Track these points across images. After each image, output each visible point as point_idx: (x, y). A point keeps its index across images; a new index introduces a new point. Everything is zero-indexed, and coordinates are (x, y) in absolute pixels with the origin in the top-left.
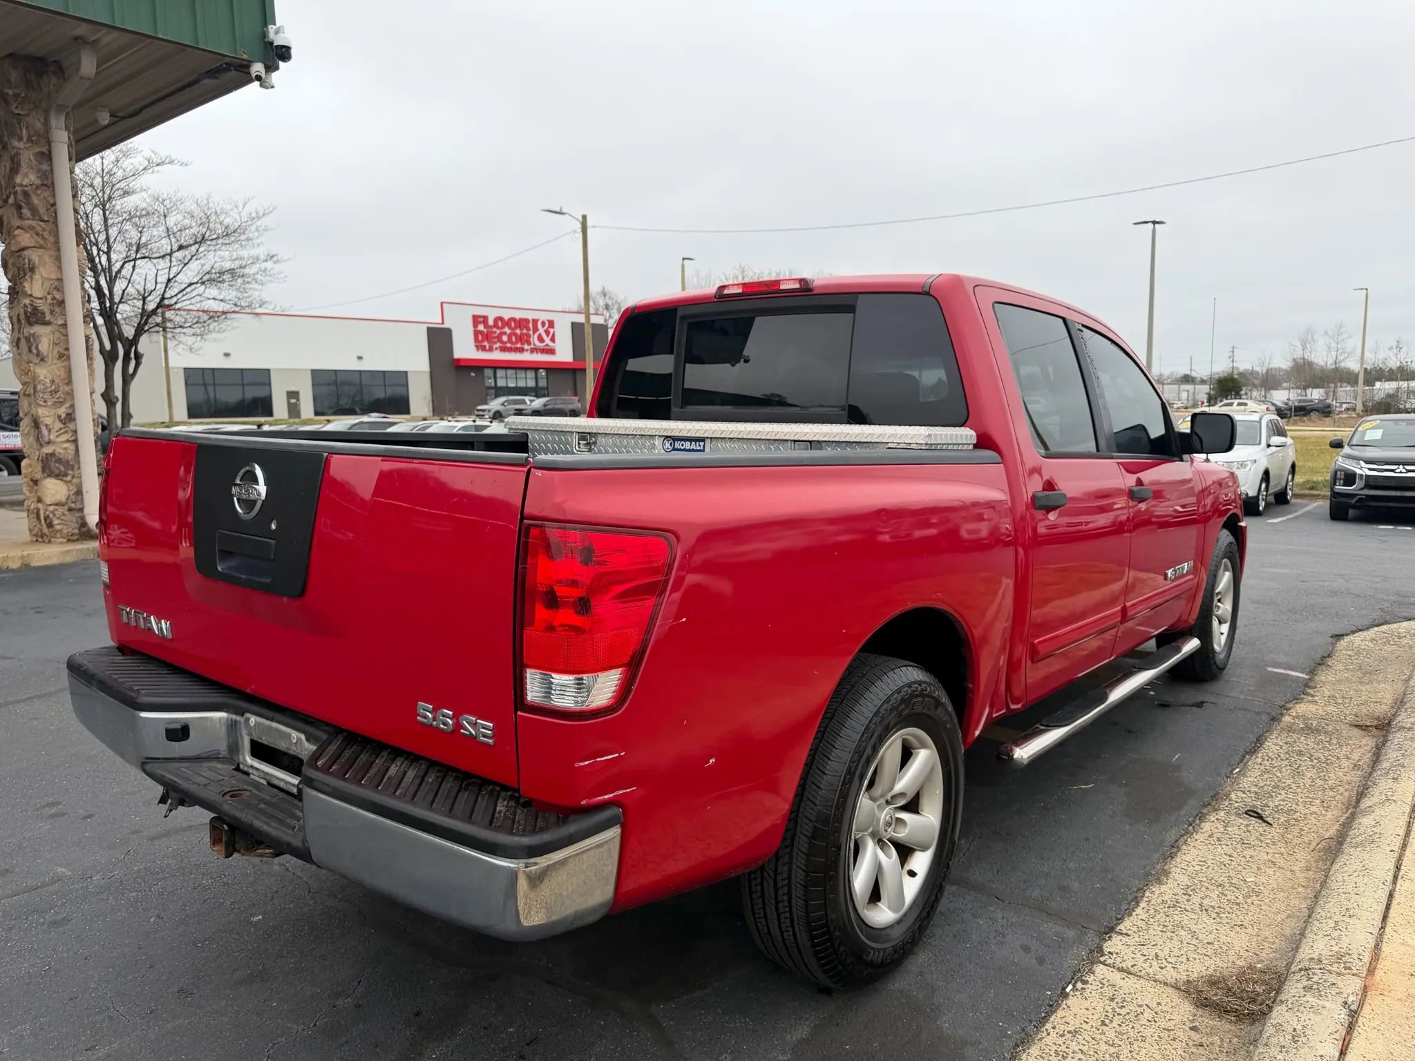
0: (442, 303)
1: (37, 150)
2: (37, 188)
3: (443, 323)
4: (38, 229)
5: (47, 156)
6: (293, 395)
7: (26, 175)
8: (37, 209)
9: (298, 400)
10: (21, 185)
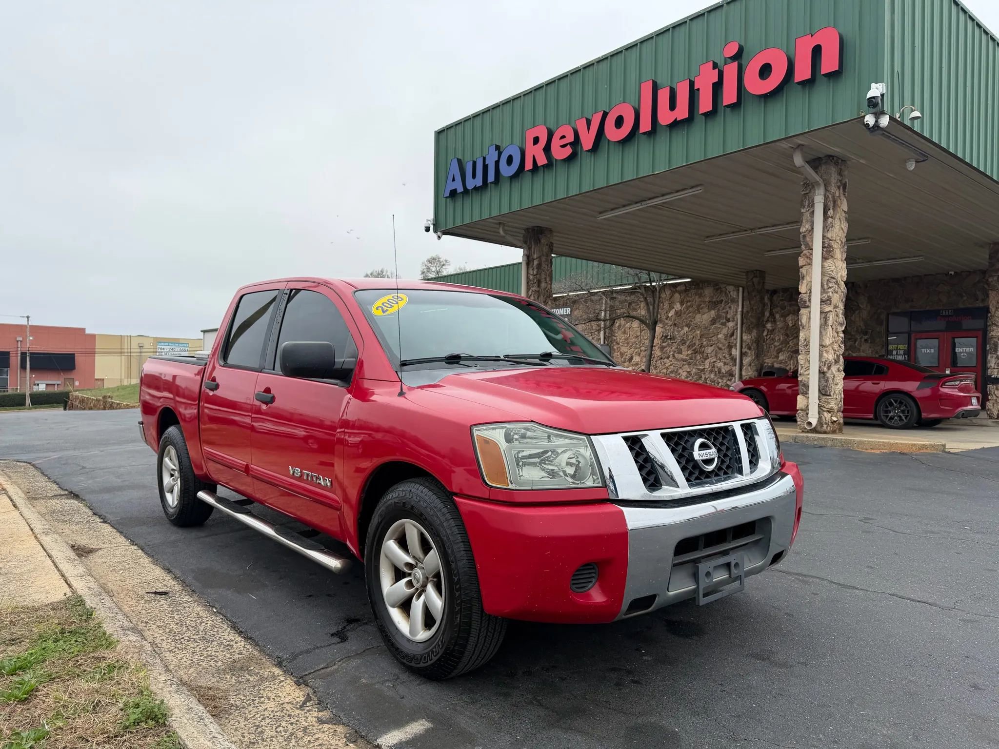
5: (813, 213)
7: (804, 227)
8: (808, 244)
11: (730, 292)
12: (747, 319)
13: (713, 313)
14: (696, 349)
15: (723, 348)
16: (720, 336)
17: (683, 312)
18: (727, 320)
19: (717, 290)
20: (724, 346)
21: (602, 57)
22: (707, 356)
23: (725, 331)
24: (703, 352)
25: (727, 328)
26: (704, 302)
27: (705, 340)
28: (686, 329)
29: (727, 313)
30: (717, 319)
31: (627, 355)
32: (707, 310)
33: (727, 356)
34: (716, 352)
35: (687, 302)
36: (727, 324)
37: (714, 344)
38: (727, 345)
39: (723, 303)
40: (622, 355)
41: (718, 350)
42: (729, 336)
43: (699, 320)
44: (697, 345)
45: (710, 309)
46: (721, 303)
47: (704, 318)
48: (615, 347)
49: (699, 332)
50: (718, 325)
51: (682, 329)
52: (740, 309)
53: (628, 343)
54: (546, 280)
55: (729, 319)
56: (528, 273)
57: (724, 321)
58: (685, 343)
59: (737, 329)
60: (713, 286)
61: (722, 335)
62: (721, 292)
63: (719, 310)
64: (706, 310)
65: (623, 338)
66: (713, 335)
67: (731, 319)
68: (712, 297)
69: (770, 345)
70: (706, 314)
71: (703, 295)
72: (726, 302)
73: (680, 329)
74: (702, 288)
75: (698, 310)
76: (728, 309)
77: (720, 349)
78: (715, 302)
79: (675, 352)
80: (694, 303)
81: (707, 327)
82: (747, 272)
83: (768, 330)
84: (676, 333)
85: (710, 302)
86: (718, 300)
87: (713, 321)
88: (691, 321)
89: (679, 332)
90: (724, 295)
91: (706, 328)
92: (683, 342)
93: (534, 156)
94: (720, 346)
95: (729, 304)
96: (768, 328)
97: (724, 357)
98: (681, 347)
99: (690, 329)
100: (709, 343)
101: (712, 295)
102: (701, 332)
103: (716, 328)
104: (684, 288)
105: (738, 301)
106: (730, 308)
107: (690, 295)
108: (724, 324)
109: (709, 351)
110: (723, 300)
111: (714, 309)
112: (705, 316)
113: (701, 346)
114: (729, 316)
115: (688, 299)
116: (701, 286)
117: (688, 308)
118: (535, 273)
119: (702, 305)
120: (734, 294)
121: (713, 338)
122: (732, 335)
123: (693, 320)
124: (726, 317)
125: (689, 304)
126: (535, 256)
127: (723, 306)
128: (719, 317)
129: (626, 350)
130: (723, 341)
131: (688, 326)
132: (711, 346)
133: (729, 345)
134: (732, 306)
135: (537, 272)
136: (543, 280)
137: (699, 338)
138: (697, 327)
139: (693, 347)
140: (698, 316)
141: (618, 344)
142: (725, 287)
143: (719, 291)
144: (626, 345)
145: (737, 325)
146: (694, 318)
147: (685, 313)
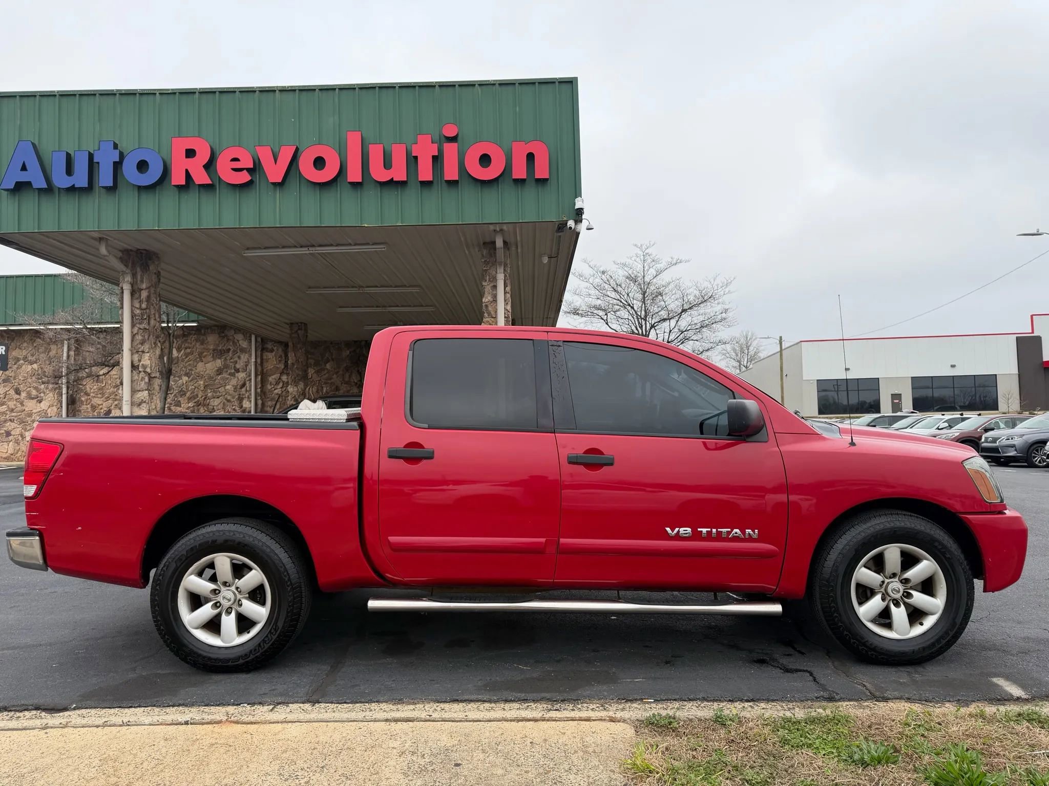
0: (1032, 316)
1: (492, 285)
2: (491, 302)
3: (1033, 332)
4: (491, 322)
5: (495, 287)
6: (896, 397)
7: (487, 298)
8: (490, 313)
9: (900, 400)
10: (485, 302)
11: (238, 341)
12: (292, 371)
13: (219, 363)
14: (198, 401)
15: (232, 400)
16: (227, 387)
17: (180, 359)
18: (235, 370)
19: (223, 337)
20: (233, 398)
21: (288, 87)
22: (213, 409)
23: (234, 382)
24: (208, 405)
25: (236, 379)
26: (208, 350)
27: (209, 391)
28: (185, 379)
29: (236, 362)
30: (223, 369)
31: (101, 409)
32: (212, 359)
33: (237, 409)
34: (224, 404)
35: (186, 348)
36: (237, 374)
37: (221, 396)
38: (237, 397)
39: (231, 352)
40: (94, 408)
41: (226, 402)
42: (238, 387)
43: (202, 369)
44: (200, 396)
45: (214, 359)
46: (229, 352)
47: (210, 366)
48: (83, 399)
49: (202, 383)
50: (225, 375)
51: (180, 377)
52: (253, 360)
53: (103, 394)
54: (155, 316)
55: (238, 369)
56: (132, 306)
57: (233, 371)
58: (185, 394)
59: (250, 380)
60: (219, 334)
61: (230, 386)
62: (228, 340)
63: (226, 359)
64: (210, 358)
65: (95, 387)
66: (219, 386)
67: (240, 370)
68: (218, 345)
69: (286, 397)
70: (211, 363)
71: (206, 342)
72: (234, 351)
73: (177, 379)
74: (204, 334)
75: (201, 357)
76: (236, 359)
77: (229, 401)
78: (220, 350)
79: (171, 404)
80: (194, 350)
81: (213, 378)
82: (292, 324)
83: (283, 382)
84: (173, 383)
85: (214, 350)
86: (224, 348)
87: (219, 371)
88: (191, 370)
89: (175, 381)
90: (231, 344)
91: (211, 378)
92: (182, 393)
93: (187, 170)
94: (229, 398)
95: (238, 354)
96: (284, 380)
97: (234, 410)
98: (180, 399)
99: (190, 379)
100: (214, 394)
101: (217, 342)
102: (204, 383)
103: (223, 379)
104: (182, 332)
105: (250, 351)
106: (239, 357)
107: (189, 341)
108: (232, 375)
109: (216, 403)
110: (230, 349)
111: (219, 358)
112: (209, 365)
113: (205, 398)
114: (238, 366)
115: (187, 345)
116: (203, 331)
117: (187, 355)
118: (144, 306)
119: (205, 353)
120: (244, 344)
121: (220, 389)
122: (244, 385)
123: (194, 369)
124: (235, 367)
125: (188, 351)
126: (144, 286)
127: (231, 355)
128: (226, 366)
129: (100, 403)
130: (231, 392)
131: (187, 375)
132: (218, 398)
133: (239, 397)
134: (242, 357)
135: (147, 305)
136: (152, 316)
137: (202, 388)
138: (200, 376)
139: (195, 398)
140: (200, 365)
141: (87, 394)
142: (233, 336)
143: (225, 339)
144: (99, 396)
145: (250, 375)
146: (196, 366)
147: (183, 361)
